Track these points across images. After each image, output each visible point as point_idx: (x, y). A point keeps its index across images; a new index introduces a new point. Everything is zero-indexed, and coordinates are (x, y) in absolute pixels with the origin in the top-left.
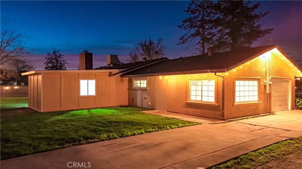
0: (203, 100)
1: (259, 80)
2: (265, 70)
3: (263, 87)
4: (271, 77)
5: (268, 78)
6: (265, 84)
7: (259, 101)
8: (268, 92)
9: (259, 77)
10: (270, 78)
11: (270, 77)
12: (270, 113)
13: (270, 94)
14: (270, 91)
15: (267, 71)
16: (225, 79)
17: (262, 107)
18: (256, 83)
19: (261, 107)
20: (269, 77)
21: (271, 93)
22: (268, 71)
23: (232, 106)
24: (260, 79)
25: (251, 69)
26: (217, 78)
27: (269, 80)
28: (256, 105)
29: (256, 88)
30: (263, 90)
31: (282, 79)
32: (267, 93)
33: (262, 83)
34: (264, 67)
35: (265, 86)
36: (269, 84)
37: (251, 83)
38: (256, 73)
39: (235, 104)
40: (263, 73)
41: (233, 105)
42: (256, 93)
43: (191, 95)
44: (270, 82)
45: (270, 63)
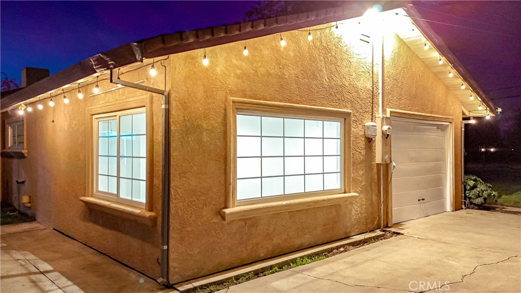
0: (122, 196)
1: (345, 118)
2: (369, 86)
3: (362, 143)
4: (391, 112)
5: (379, 114)
6: (369, 133)
7: (345, 193)
8: (378, 159)
9: (346, 107)
10: (388, 115)
11: (388, 110)
12: (387, 227)
13: (386, 167)
14: (387, 157)
15: (378, 89)
16: (173, 103)
17: (356, 212)
18: (333, 128)
19: (353, 212)
20: (384, 111)
21: (388, 162)
22: (380, 91)
23: (216, 220)
24: (349, 114)
25: (315, 77)
26: (152, 102)
27: (383, 118)
28: (335, 206)
29: (334, 147)
30: (363, 152)
31: (425, 118)
32: (378, 165)
33: (357, 130)
34: (367, 75)
35: (370, 141)
36: (382, 131)
37: (314, 127)
38: (337, 93)
39: (227, 211)
40: (363, 95)
41: (223, 217)
42: (334, 164)
43: (98, 175)
44: (385, 128)
45: (386, 64)
